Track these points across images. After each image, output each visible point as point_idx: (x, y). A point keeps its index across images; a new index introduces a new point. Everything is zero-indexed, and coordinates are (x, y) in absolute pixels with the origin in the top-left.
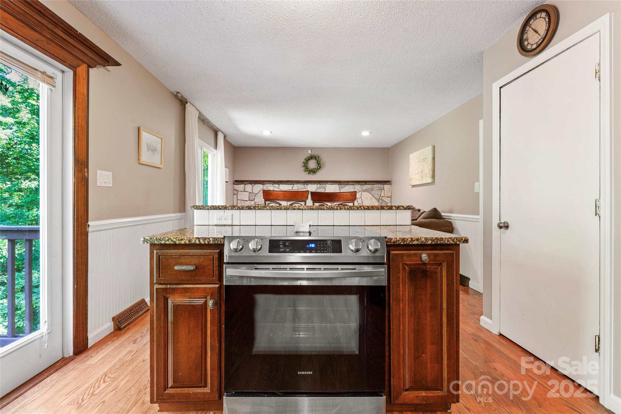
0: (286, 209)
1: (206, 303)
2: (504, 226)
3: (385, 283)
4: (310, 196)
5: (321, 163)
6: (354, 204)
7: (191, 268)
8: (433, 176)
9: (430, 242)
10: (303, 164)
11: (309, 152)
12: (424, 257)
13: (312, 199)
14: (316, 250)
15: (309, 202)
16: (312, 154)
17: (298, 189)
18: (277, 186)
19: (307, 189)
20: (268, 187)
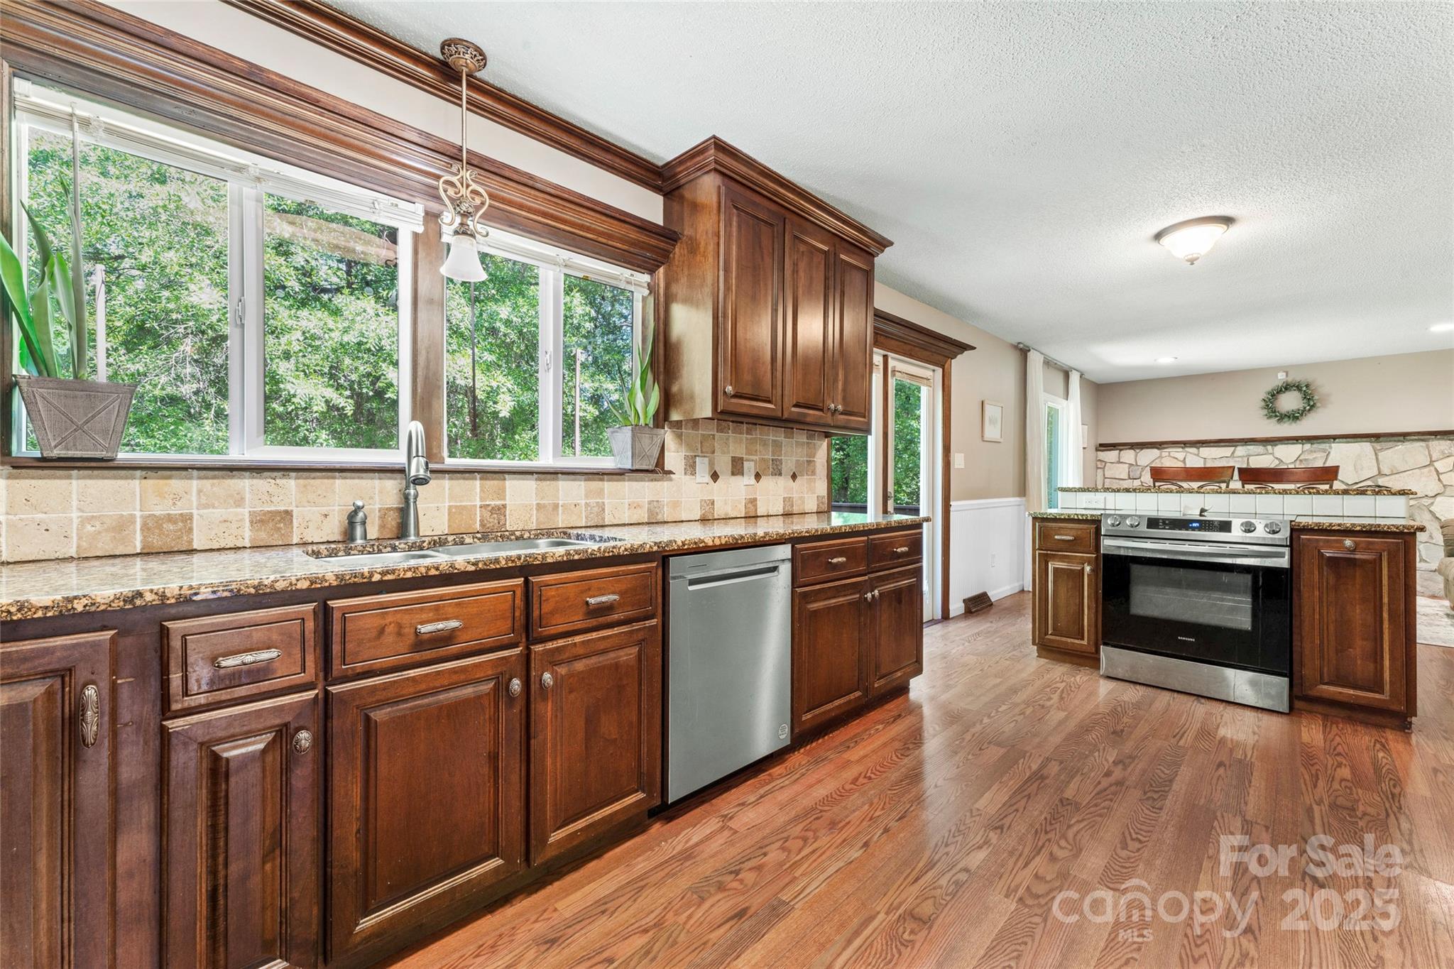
1: (1083, 569)
3: (1287, 566)
5: (1316, 397)
6: (1331, 487)
7: (1071, 538)
9: (1358, 528)
10: (1263, 404)
11: (1281, 376)
12: (1348, 542)
13: (1241, 479)
14: (1200, 529)
16: (1290, 379)
17: (1248, 456)
18: (1194, 450)
19: (1272, 454)
20: (1172, 454)
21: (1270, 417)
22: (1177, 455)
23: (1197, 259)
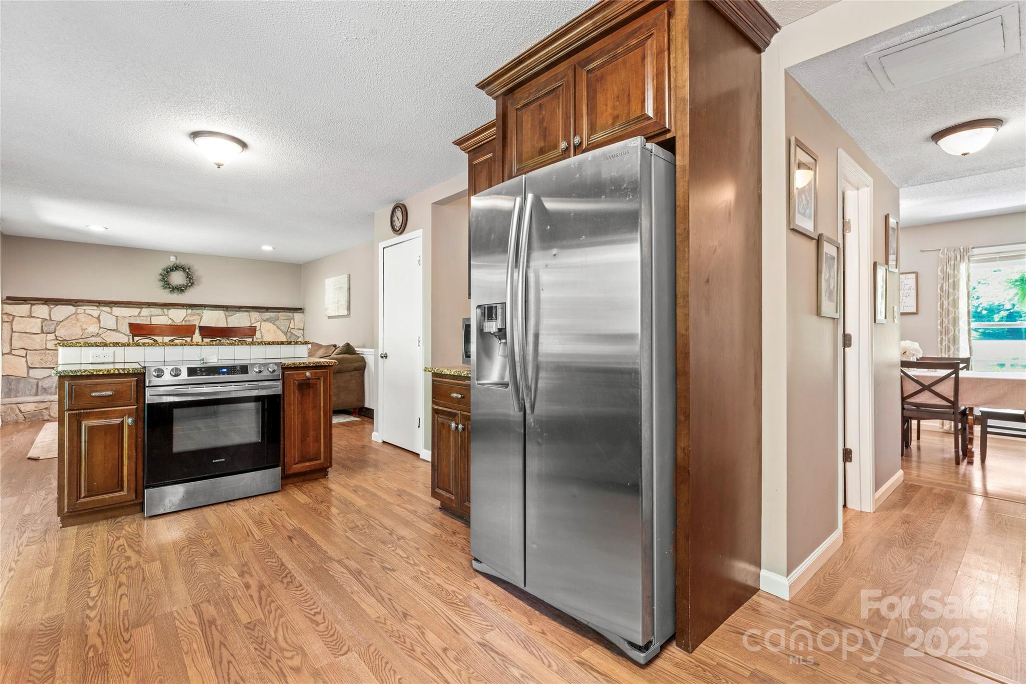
0: (165, 344)
1: (122, 422)
2: (384, 356)
3: (280, 392)
4: (197, 331)
5: (194, 278)
6: (253, 340)
7: (111, 393)
8: (349, 309)
9: (312, 365)
10: (161, 277)
11: (173, 259)
12: (308, 374)
14: (228, 373)
15: (197, 337)
16: (178, 262)
17: (151, 316)
18: (107, 309)
19: (167, 315)
20: (87, 312)
21: (165, 288)
22: (91, 312)
23: (222, 165)
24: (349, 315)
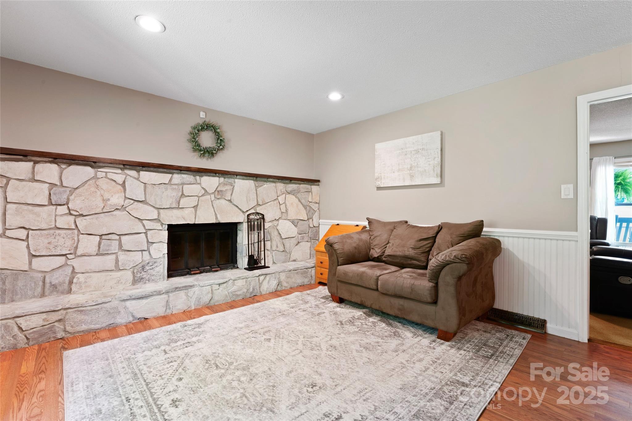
5: (225, 140)
8: (442, 176)
10: (190, 137)
11: (202, 115)
16: (208, 120)
17: (183, 184)
18: (133, 173)
19: (200, 184)
20: (110, 176)
21: (195, 151)
22: (114, 177)
24: (441, 183)
